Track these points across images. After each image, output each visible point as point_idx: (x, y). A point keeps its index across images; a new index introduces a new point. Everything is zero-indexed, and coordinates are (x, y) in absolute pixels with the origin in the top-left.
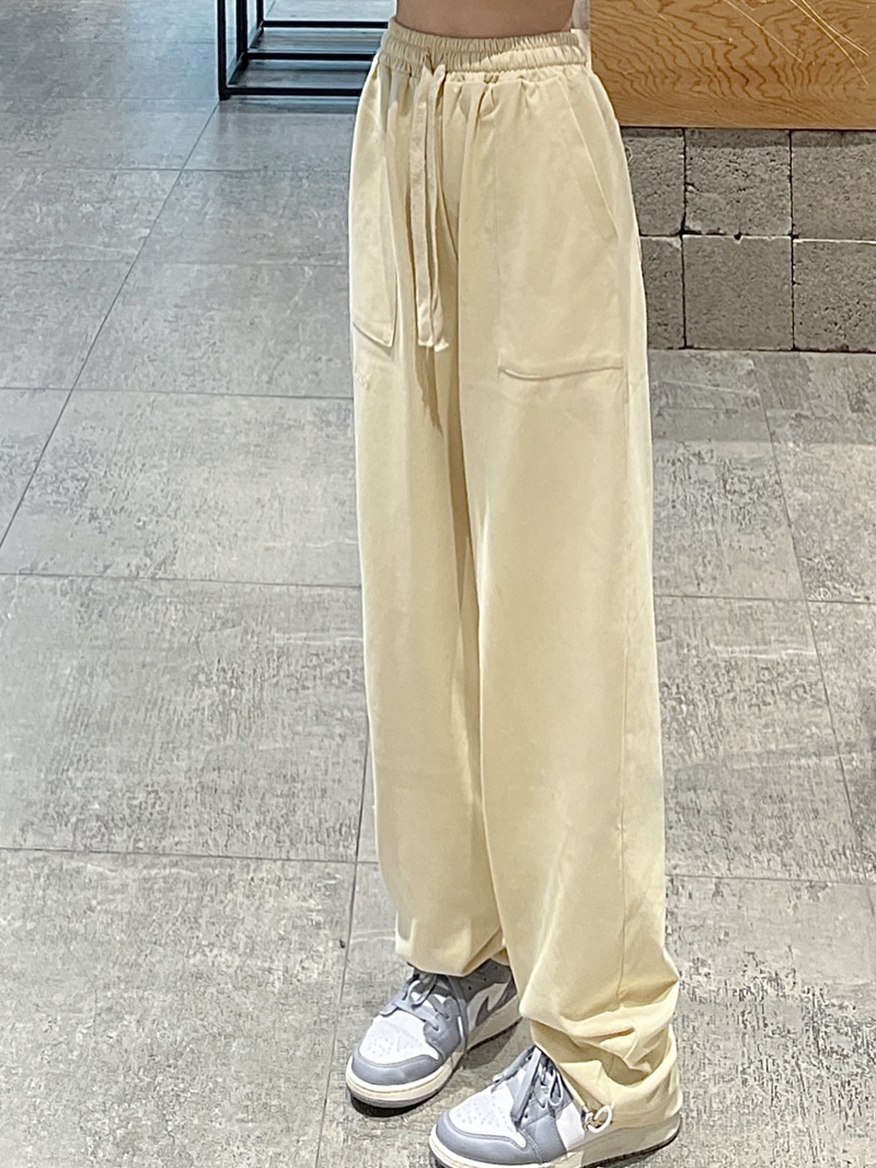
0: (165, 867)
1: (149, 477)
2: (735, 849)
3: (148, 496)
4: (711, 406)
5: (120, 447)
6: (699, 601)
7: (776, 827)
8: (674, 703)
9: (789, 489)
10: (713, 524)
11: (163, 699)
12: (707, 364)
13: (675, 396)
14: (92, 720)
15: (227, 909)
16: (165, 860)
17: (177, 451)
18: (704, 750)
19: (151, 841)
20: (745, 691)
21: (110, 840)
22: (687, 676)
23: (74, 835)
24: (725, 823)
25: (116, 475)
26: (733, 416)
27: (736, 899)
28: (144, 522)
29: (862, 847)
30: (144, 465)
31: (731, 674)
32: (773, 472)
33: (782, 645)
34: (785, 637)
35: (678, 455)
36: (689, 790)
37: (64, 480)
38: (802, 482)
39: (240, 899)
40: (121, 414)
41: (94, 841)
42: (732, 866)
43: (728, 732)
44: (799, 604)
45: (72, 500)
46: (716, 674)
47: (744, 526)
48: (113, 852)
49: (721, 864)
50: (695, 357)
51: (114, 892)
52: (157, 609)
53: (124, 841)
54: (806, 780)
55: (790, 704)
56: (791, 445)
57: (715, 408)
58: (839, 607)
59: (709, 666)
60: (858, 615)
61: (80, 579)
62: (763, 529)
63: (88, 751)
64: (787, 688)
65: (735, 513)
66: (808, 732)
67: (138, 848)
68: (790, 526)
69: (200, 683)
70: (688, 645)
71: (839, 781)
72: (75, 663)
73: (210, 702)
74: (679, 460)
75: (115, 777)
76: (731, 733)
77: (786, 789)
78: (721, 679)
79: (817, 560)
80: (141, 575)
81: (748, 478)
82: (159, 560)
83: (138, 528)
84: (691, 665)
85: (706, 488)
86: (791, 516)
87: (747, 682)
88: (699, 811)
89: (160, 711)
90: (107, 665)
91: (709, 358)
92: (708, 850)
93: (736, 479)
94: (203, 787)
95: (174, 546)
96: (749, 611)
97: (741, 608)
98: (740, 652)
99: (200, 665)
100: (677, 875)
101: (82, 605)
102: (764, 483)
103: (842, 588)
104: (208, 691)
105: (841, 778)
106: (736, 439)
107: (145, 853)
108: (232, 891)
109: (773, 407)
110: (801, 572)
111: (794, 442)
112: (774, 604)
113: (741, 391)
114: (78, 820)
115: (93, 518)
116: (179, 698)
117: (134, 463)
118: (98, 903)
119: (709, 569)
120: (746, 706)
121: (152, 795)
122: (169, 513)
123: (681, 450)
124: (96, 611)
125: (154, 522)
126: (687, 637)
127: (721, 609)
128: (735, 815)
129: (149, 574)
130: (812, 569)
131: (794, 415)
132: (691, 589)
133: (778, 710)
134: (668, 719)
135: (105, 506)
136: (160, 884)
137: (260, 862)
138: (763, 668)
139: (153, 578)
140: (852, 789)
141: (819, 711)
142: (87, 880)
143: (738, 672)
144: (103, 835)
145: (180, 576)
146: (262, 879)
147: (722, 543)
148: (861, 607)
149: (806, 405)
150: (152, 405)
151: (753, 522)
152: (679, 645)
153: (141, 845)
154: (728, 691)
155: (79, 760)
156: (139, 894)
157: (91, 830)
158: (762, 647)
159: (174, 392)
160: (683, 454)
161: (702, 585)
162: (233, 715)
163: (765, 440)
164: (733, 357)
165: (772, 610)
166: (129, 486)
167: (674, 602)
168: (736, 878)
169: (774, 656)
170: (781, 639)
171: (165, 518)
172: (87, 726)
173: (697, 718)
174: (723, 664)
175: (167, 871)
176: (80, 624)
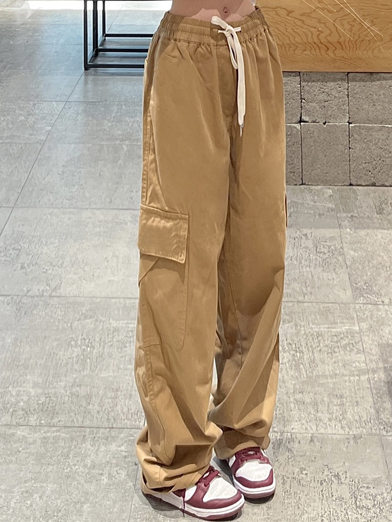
0: (54, 433)
1: (49, 248)
2: (320, 420)
3: (49, 257)
4: (312, 212)
5: (36, 234)
6: (305, 304)
7: (338, 410)
8: (294, 352)
9: (348, 251)
10: (309, 268)
11: (54, 353)
12: (311, 192)
13: (297, 208)
14: (20, 363)
15: (83, 451)
16: (54, 429)
17: (63, 236)
18: (307, 374)
19: (47, 420)
20: (325, 346)
21: (28, 420)
22: (300, 340)
23: (12, 418)
24: (316, 408)
25: (33, 247)
26: (322, 217)
27: (320, 443)
28: (47, 269)
29: (378, 418)
30: (47, 242)
31: (319, 338)
32: (339, 243)
33: (343, 325)
34: (345, 321)
35: (297, 235)
36: (300, 393)
37: (9, 250)
38: (354, 247)
39: (89, 446)
40: (36, 218)
41: (21, 420)
42: (318, 429)
43: (317, 366)
44: (351, 305)
45: (13, 259)
46: (313, 339)
47: (325, 268)
48: (30, 426)
49: (313, 428)
50: (306, 189)
51: (30, 444)
52: (52, 311)
53: (35, 420)
54: (353, 387)
55: (346, 352)
56: (348, 230)
57: (314, 213)
58: (370, 306)
59: (309, 335)
60: (378, 310)
61: (16, 297)
62: (335, 270)
63: (19, 378)
64: (345, 344)
65: (321, 262)
66: (354, 365)
67: (41, 423)
68: (347, 268)
69: (72, 345)
70: (300, 325)
71: (368, 388)
72: (13, 336)
73: (76, 354)
74: (297, 237)
75: (31, 390)
76: (319, 366)
77: (344, 391)
78: (315, 341)
79: (359, 284)
80: (45, 294)
81: (328, 246)
82: (53, 287)
83: (44, 272)
84: (301, 334)
85: (308, 251)
86: (348, 263)
87: (326, 342)
88: (304, 403)
89: (52, 358)
90: (28, 337)
91: (312, 190)
92: (308, 421)
93: (322, 247)
94: (72, 395)
95: (60, 280)
96: (328, 309)
97: (324, 307)
98: (323, 328)
99: (72, 337)
100: (294, 433)
101: (16, 309)
102: (335, 248)
103: (371, 297)
104: (76, 350)
105: (369, 386)
106: (323, 227)
107: (45, 426)
108: (85, 443)
109: (340, 212)
110: (352, 290)
111: (350, 229)
112: (339, 305)
113: (326, 205)
114: (14, 411)
115: (22, 267)
116: (61, 353)
117: (42, 242)
118: (22, 450)
119: (309, 289)
120: (326, 353)
121: (48, 399)
122: (58, 264)
123: (298, 233)
124: (23, 312)
125: (51, 270)
126: (300, 321)
127: (314, 308)
128: (320, 405)
129: (48, 294)
130: (358, 288)
131: (350, 216)
132: (301, 298)
133: (340, 355)
134: (291, 360)
135: (28, 262)
136: (51, 440)
137: (98, 429)
138: (334, 336)
139: (50, 296)
140: (374, 392)
141: (359, 355)
142: (17, 439)
143: (322, 338)
144: (25, 418)
145: (63, 295)
146: (100, 437)
147: (314, 277)
148: (380, 306)
149: (356, 211)
150: (51, 214)
151: (329, 266)
152: (296, 325)
153: (43, 422)
154: (318, 346)
155: (14, 383)
156: (42, 445)
157: (19, 415)
158: (333, 326)
159: (62, 208)
160: (299, 235)
161: (306, 296)
162: (88, 360)
163: (336, 228)
164: (323, 189)
165: (338, 308)
166: (40, 252)
167: (294, 304)
168: (320, 434)
169: (339, 330)
170: (342, 321)
171: (56, 268)
172: (18, 366)
173: (304, 359)
174: (315, 334)
175: (55, 434)
176: (16, 318)
